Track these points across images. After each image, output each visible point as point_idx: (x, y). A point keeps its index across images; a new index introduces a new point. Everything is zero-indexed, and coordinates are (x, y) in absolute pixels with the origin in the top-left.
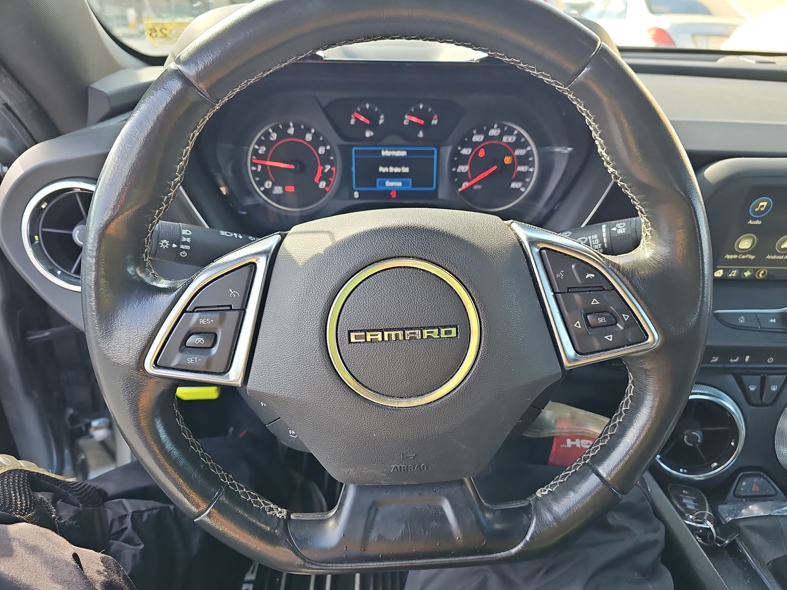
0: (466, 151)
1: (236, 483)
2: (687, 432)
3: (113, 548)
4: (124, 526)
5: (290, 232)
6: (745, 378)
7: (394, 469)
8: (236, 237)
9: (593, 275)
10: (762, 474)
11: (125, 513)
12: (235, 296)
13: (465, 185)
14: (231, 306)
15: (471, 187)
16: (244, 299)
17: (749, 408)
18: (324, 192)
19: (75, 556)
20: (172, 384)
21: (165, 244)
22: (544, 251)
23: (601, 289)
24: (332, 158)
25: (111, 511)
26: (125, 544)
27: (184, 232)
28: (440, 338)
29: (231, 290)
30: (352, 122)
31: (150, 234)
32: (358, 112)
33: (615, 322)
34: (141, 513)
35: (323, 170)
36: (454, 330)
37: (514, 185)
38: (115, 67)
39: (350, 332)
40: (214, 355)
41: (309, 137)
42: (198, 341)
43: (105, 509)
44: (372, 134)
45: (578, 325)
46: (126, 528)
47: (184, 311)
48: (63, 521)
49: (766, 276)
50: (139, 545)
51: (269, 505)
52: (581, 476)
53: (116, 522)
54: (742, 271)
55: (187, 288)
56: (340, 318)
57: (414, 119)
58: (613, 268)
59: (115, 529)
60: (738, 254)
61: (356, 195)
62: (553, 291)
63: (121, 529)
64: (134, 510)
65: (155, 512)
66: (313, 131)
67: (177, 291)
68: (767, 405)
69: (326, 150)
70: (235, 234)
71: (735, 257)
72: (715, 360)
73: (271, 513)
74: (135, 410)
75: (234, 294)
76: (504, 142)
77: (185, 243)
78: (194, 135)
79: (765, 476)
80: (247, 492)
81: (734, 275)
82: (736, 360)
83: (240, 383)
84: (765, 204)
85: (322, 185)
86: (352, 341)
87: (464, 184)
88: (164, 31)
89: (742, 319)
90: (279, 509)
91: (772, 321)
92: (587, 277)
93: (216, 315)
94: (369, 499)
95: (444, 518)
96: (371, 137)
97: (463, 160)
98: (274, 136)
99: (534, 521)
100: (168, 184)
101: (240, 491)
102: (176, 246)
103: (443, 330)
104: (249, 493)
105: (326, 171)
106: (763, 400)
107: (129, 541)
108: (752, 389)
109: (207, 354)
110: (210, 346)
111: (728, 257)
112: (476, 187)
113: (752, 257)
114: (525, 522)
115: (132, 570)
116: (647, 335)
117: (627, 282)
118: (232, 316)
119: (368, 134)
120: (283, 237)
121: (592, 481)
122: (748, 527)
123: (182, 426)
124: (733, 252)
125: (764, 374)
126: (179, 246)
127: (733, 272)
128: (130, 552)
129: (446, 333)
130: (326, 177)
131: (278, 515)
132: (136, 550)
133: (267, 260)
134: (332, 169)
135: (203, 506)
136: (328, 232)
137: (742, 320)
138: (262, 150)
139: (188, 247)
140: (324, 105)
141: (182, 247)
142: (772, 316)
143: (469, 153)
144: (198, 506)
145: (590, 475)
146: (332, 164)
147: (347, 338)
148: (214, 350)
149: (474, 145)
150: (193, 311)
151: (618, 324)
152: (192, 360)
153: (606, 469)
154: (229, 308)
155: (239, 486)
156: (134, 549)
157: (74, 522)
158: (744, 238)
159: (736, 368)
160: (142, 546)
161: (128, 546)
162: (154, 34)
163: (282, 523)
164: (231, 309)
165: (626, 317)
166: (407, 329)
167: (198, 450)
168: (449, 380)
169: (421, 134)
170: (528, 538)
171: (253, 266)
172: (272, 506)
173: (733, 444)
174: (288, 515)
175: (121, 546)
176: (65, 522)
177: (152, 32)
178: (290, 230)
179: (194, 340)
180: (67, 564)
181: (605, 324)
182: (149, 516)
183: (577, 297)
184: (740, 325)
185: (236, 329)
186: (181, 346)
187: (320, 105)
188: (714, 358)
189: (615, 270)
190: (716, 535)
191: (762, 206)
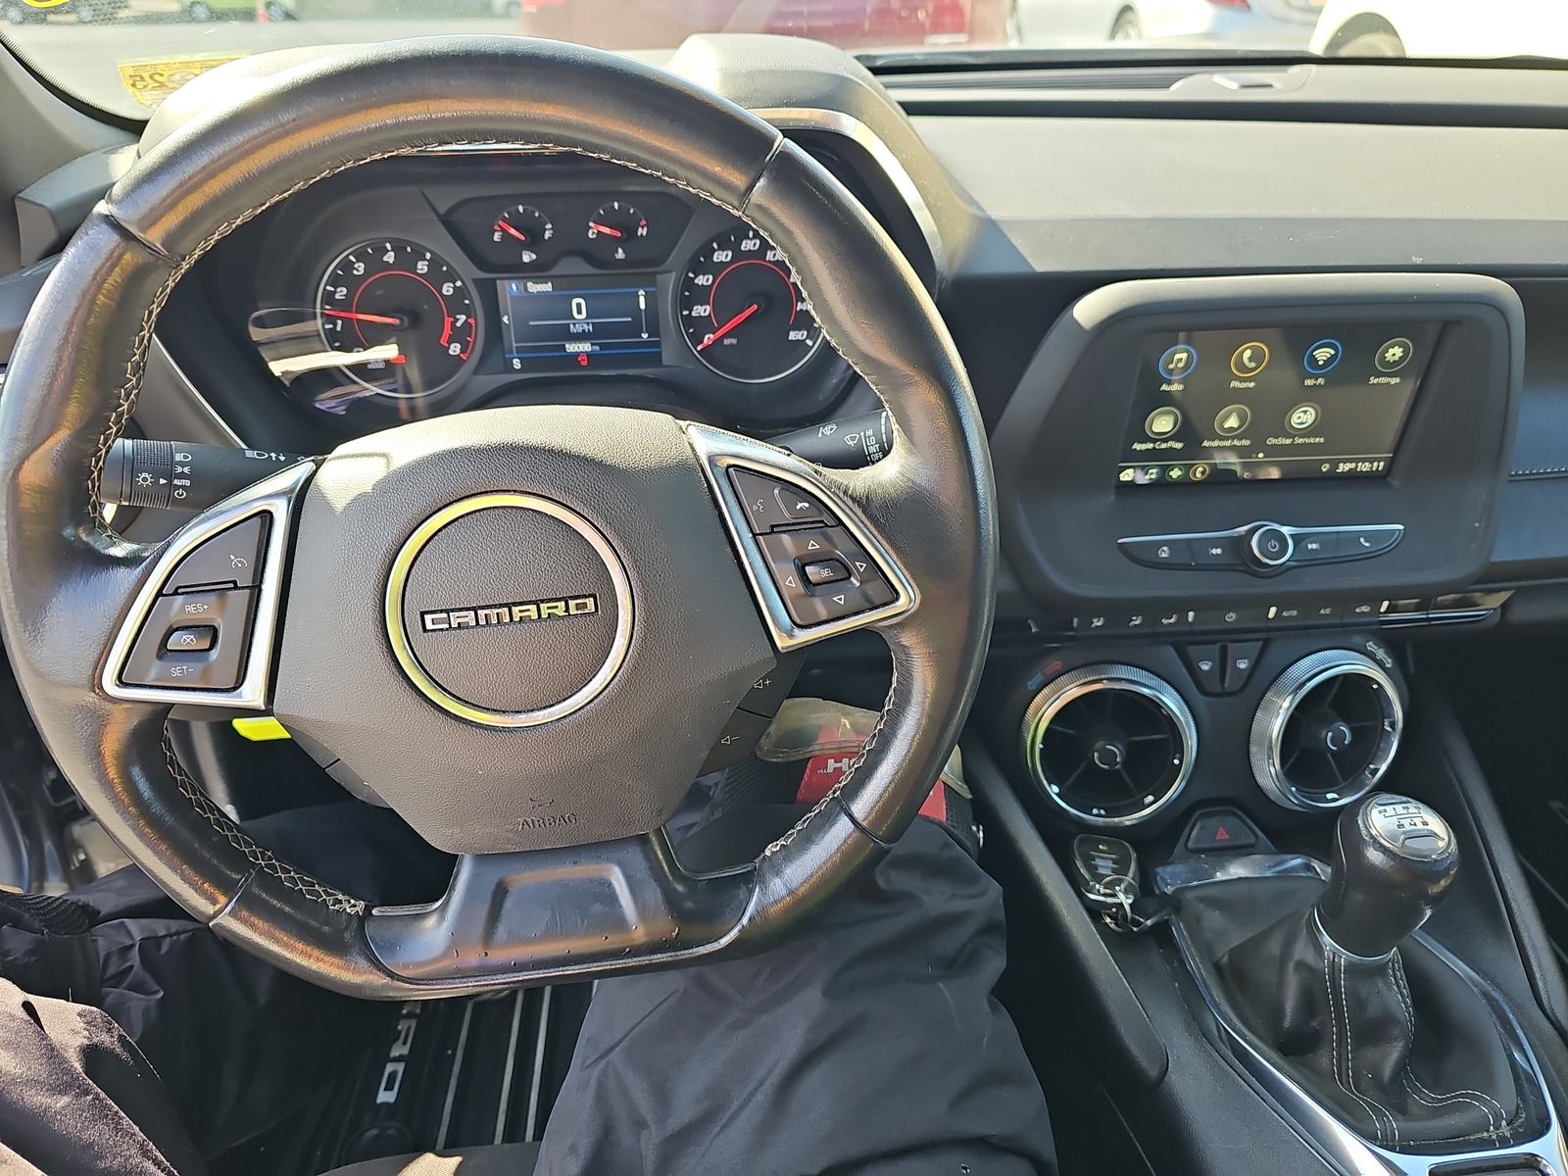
0: (703, 280)
1: (276, 863)
2: (1099, 745)
3: (109, 1000)
4: (128, 964)
5: (330, 456)
6: (1192, 650)
7: (523, 825)
8: (274, 459)
9: (807, 505)
10: (1235, 810)
11: (131, 943)
12: (240, 565)
13: (709, 338)
14: (235, 582)
15: (719, 341)
16: (255, 571)
17: (1201, 701)
18: (458, 361)
19: (28, 1007)
20: (153, 711)
21: (145, 479)
22: (731, 470)
23: (822, 525)
24: (467, 302)
25: (104, 940)
26: (126, 991)
27: (179, 457)
28: (569, 615)
29: (233, 557)
30: (497, 237)
31: (96, 473)
32: (504, 220)
33: (847, 575)
34: (157, 940)
35: (453, 323)
36: (590, 602)
37: (793, 335)
38: (67, 154)
39: (423, 614)
40: (216, 660)
41: (422, 267)
42: (185, 640)
43: (94, 938)
44: (534, 257)
45: (790, 582)
46: (132, 967)
47: (159, 594)
48: (11, 958)
49: (1207, 478)
50: (156, 992)
51: (335, 895)
52: (827, 820)
53: (114, 959)
54: (1165, 469)
55: (161, 557)
56: (407, 593)
57: (606, 230)
58: (837, 492)
59: (112, 970)
60: (1154, 441)
61: (517, 364)
62: (752, 532)
63: (122, 968)
64: (145, 936)
65: (183, 937)
66: (428, 256)
67: (144, 564)
68: (1233, 694)
69: (455, 288)
70: (273, 455)
71: (1150, 446)
72: (1137, 623)
73: (337, 907)
74: (97, 756)
75: (239, 566)
76: (769, 261)
77: (182, 476)
78: (151, 313)
79: (1240, 813)
80: (296, 876)
81: (1153, 476)
82: (1172, 621)
83: (262, 704)
84: (1184, 356)
85: (455, 349)
86: (428, 628)
87: (707, 337)
88: (156, 77)
89: (1163, 551)
90: (352, 901)
91: (1214, 551)
92: (798, 507)
93: (212, 598)
94: (492, 876)
95: (612, 898)
96: (532, 262)
97: (701, 295)
98: (360, 268)
99: (756, 894)
100: (114, 394)
101: (283, 876)
102: (165, 482)
103: (572, 603)
104: (301, 879)
105: (459, 324)
106: (1226, 685)
107: (139, 987)
108: (1205, 667)
109: (203, 661)
110: (207, 647)
111: (1137, 446)
112: (727, 342)
113: (1179, 446)
114: (742, 896)
115: (142, 1034)
116: (897, 593)
117: (859, 512)
118: (240, 599)
119: (527, 257)
120: (319, 465)
121: (842, 828)
122: (1202, 900)
123: (179, 778)
124: (1146, 439)
125: (1224, 641)
126: (170, 482)
127: (1150, 471)
128: (138, 1004)
129: (578, 607)
130: (459, 335)
131: (348, 910)
132: (148, 1000)
133: (289, 506)
134: (469, 320)
135: (222, 899)
136: (383, 455)
137: (1164, 553)
138: (341, 293)
139: (187, 483)
140: (442, 210)
141: (176, 482)
142: (1215, 543)
143: (710, 282)
144: (214, 902)
145: (838, 815)
146: (468, 311)
147: (420, 623)
148: (214, 654)
149: (716, 269)
150: (175, 593)
151: (852, 579)
152: (178, 671)
153: (863, 805)
154: (232, 585)
155: (282, 868)
156: (146, 1000)
157: (33, 959)
158: (1157, 415)
159: (1172, 634)
160: (162, 993)
161: (135, 995)
162: (140, 85)
163: (355, 924)
164: (236, 587)
165: (861, 566)
166: (515, 604)
167: (209, 815)
168: (591, 680)
169: (620, 254)
170: (745, 920)
171: (266, 517)
172: (340, 897)
173: (1176, 762)
174: (368, 909)
175: (122, 995)
176: (16, 958)
177: (135, 81)
178: (330, 453)
179: (181, 640)
180: (12, 1017)
181: (831, 579)
182: (172, 946)
183: (785, 538)
184: (1161, 561)
185: (248, 618)
186: (160, 649)
187: (437, 213)
188: (1134, 618)
189: (841, 495)
190: (1132, 912)
191: (1180, 360)
